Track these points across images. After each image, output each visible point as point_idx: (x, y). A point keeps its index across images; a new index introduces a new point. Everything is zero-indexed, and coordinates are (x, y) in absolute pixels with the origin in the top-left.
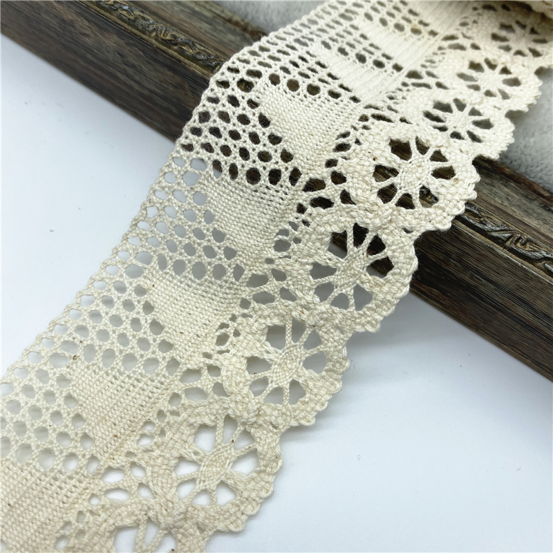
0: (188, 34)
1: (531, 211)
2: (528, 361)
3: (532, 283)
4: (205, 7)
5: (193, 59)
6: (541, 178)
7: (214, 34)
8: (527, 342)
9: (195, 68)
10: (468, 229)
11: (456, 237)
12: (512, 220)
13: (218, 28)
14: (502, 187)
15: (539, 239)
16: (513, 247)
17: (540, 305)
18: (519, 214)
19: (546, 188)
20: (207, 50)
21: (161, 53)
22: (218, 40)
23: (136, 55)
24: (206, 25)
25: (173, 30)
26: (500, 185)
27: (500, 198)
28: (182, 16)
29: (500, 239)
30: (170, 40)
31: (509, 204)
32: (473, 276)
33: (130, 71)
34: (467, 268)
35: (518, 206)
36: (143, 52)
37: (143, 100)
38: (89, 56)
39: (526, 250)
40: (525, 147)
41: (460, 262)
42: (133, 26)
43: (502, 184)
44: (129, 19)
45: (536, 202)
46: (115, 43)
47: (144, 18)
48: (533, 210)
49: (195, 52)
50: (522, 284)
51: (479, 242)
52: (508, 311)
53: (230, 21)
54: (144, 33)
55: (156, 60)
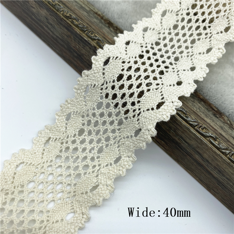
0: (77, 15)
1: (208, 115)
2: (197, 179)
3: (203, 146)
4: (87, 6)
5: (77, 26)
6: (215, 102)
7: (88, 17)
8: (198, 171)
9: (77, 30)
10: (180, 118)
11: (175, 121)
12: (199, 118)
13: (91, 15)
14: (198, 103)
15: (209, 128)
16: (198, 129)
17: (205, 156)
18: (203, 116)
19: (216, 107)
20: (83, 23)
21: (64, 21)
22: (89, 20)
23: (53, 20)
24: (86, 13)
25: (71, 12)
26: (197, 102)
27: (196, 108)
28: (76, 7)
29: (193, 125)
30: (68, 16)
31: (199, 111)
32: (179, 139)
33: (50, 26)
34: (177, 135)
35: (203, 112)
36: (56, 19)
37: (53, 39)
38: (33, 17)
39: (203, 132)
40: (210, 88)
41: (175, 131)
42: (54, 7)
43: (198, 102)
44: (53, 4)
45: (211, 112)
46: (45, 13)
47: (59, 5)
48: (209, 115)
49: (78, 23)
50: (199, 146)
51: (184, 125)
52: (192, 156)
53: (96, 13)
54: (58, 11)
55: (61, 24)
